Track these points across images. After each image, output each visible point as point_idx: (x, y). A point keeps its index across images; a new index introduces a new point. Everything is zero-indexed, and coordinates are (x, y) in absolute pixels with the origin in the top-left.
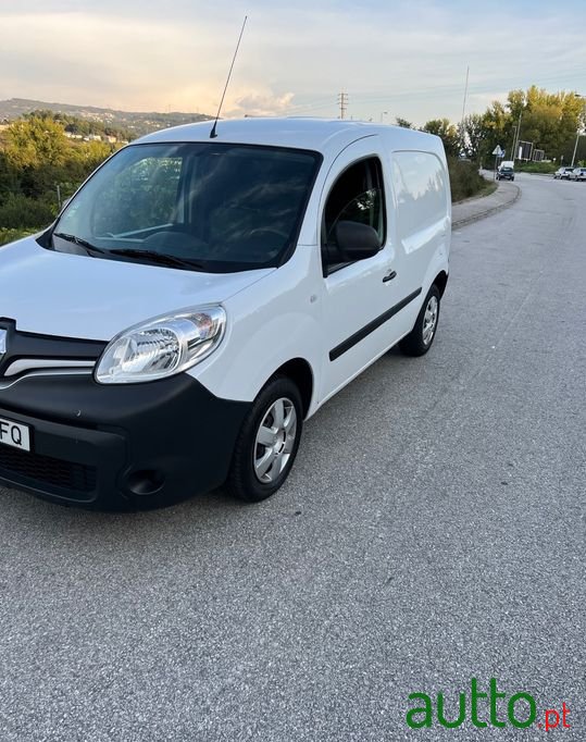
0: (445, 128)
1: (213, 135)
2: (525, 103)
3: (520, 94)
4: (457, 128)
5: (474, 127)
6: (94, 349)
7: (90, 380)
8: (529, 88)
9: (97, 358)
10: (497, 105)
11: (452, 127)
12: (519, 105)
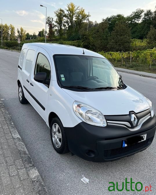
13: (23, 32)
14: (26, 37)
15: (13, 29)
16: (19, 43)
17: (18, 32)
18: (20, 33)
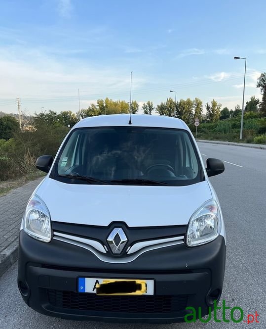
0: (70, 115)
1: (130, 123)
2: (105, 105)
3: (102, 101)
4: (76, 115)
5: (84, 114)
6: (182, 230)
7: (185, 247)
8: (106, 99)
9: (185, 235)
10: (93, 105)
11: (73, 115)
12: (103, 105)
13: (216, 107)
14: (221, 115)
15: (199, 104)
16: (197, 125)
17: (208, 108)
18: (210, 110)
